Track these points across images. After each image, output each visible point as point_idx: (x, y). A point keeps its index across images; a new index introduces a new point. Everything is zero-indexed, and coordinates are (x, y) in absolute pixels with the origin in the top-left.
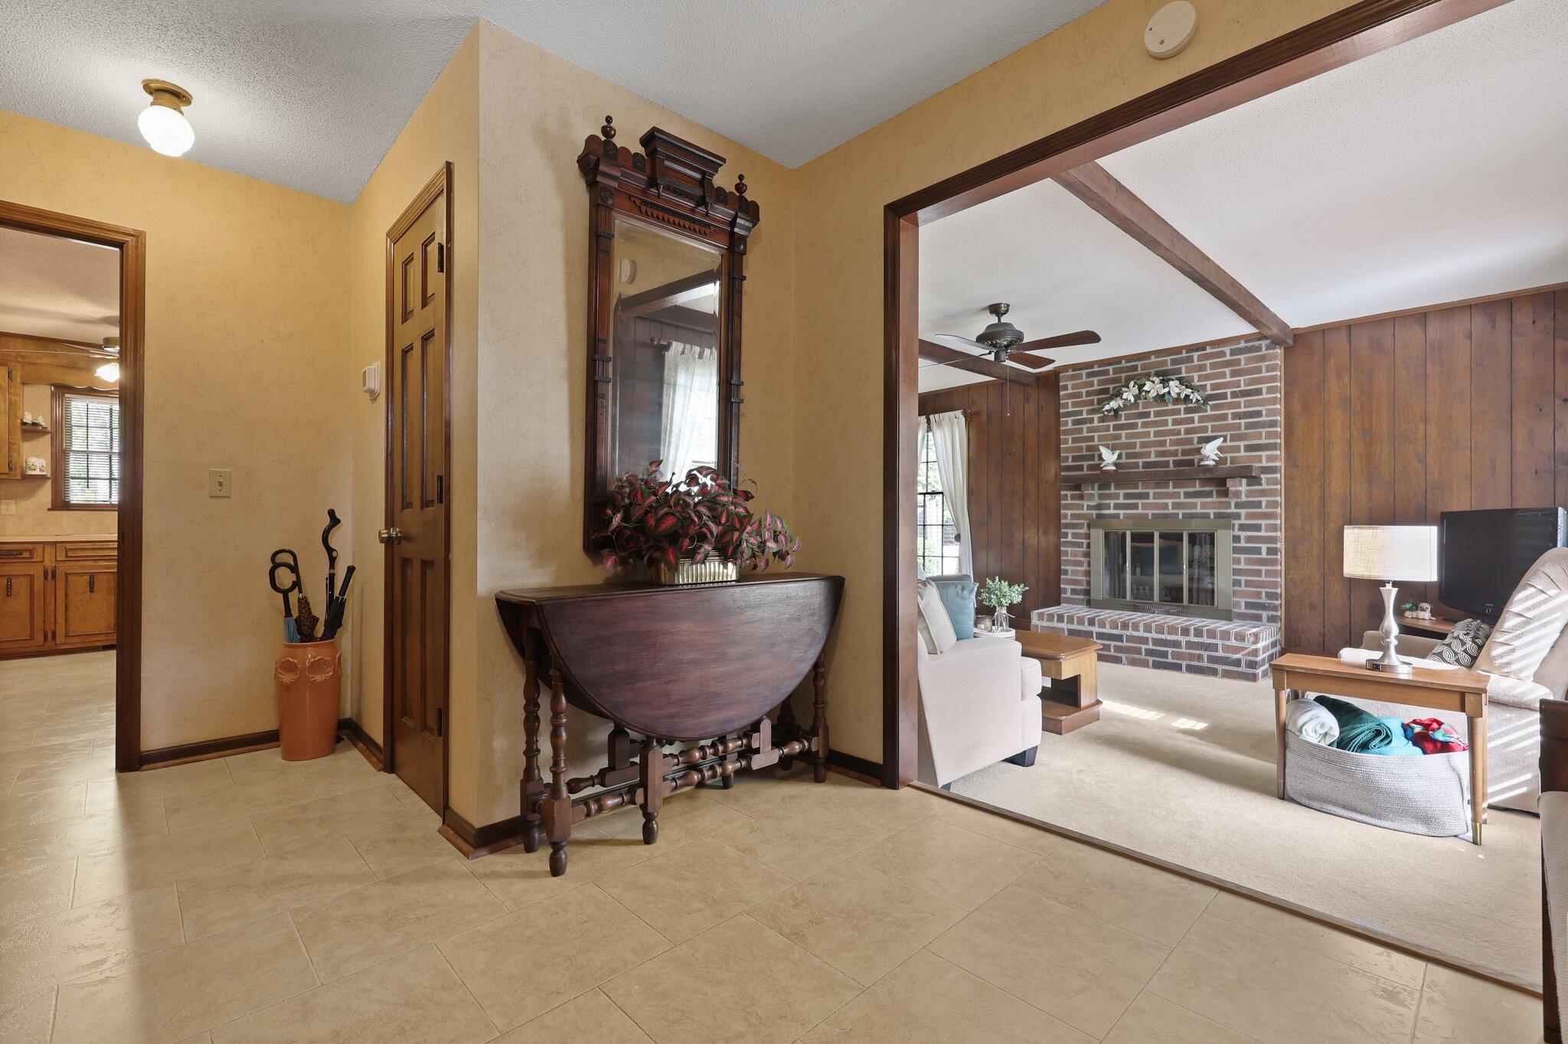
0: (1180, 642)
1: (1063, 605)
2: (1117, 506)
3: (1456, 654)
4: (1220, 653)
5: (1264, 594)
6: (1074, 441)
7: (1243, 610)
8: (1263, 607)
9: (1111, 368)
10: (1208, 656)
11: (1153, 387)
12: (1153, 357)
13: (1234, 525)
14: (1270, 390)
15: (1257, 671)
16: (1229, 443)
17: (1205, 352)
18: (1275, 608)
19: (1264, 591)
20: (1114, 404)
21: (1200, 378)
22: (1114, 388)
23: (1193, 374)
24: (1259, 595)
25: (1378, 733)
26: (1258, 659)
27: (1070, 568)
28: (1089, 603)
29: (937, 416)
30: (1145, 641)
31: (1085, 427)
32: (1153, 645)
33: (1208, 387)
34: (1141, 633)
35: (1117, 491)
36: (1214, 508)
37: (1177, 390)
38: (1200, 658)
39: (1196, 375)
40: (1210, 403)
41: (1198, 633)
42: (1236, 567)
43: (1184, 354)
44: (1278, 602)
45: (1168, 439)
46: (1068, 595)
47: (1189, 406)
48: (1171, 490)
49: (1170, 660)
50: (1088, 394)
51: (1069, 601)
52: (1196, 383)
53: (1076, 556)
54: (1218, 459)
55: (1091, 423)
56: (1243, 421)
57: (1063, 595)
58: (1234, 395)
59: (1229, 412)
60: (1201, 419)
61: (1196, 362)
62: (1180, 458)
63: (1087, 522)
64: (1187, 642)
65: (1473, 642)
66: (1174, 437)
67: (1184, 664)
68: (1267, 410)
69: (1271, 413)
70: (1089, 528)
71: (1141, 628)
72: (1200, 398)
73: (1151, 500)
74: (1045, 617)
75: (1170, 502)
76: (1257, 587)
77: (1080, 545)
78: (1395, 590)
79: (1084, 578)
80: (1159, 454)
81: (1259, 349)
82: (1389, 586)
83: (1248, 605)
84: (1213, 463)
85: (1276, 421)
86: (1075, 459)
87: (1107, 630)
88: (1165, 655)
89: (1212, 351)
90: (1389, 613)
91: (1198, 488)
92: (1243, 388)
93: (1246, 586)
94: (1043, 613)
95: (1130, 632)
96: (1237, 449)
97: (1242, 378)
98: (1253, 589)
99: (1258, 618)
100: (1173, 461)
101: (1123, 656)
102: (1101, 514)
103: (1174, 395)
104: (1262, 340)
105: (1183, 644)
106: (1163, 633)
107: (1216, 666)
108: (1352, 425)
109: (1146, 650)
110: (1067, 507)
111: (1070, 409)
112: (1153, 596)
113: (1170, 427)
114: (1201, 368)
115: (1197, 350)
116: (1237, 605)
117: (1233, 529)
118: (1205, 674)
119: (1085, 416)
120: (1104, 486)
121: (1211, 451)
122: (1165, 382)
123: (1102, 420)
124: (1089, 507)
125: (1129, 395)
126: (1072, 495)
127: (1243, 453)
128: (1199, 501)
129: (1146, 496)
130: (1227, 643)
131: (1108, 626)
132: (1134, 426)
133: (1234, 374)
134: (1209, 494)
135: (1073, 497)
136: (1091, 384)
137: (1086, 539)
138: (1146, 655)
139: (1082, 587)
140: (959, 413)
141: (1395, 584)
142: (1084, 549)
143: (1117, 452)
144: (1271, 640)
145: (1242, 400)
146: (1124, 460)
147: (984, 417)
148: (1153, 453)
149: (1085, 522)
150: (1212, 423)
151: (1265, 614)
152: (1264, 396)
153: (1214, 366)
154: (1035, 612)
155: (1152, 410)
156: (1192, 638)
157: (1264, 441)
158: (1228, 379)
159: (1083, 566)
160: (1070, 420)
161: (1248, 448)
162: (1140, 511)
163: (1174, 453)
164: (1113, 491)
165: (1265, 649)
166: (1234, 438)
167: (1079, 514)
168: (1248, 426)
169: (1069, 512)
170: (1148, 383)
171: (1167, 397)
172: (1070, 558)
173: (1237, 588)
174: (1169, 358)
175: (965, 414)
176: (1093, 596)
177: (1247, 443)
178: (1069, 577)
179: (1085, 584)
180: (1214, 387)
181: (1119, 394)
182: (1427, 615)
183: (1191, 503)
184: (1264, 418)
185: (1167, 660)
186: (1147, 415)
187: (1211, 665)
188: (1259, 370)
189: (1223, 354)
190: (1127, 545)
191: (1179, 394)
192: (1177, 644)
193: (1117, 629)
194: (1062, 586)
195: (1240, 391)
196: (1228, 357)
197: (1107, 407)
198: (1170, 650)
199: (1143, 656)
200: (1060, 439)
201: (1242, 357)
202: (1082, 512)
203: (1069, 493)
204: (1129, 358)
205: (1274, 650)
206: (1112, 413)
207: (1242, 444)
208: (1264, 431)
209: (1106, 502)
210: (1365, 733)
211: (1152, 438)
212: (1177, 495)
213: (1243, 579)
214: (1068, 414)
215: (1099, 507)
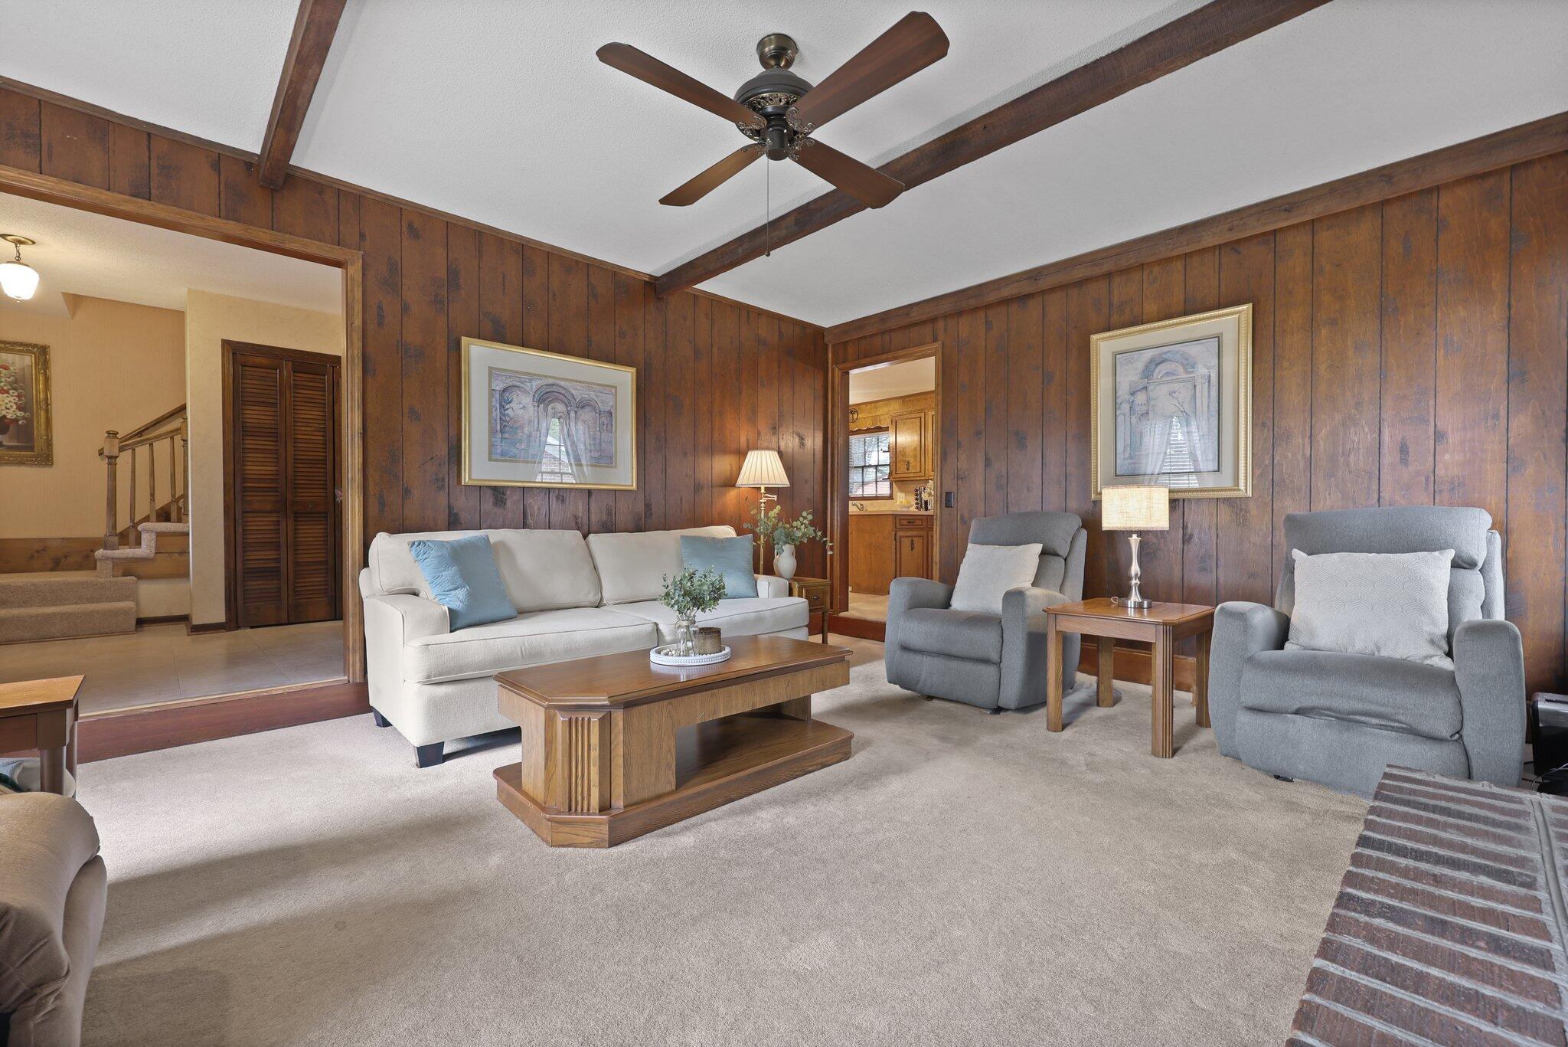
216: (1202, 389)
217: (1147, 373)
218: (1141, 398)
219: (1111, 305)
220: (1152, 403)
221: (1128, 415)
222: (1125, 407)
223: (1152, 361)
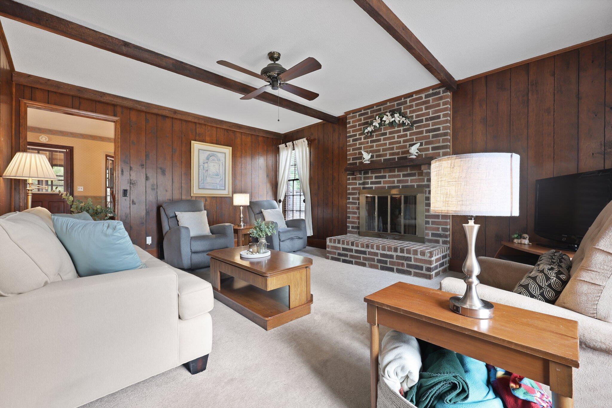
0: (393, 256)
1: (348, 234)
2: (372, 183)
3: (541, 288)
4: (413, 263)
5: (440, 229)
6: (353, 150)
7: (430, 237)
8: (440, 236)
9: (369, 111)
10: (407, 264)
11: (387, 119)
12: (388, 103)
13: (426, 191)
14: (445, 116)
15: (432, 273)
16: (424, 147)
17: (413, 98)
18: (446, 236)
19: (440, 227)
20: (370, 129)
21: (411, 112)
22: (370, 121)
23: (406, 110)
24: (438, 229)
25: (454, 387)
26: (432, 266)
27: (351, 215)
28: (360, 234)
29: (296, 141)
30: (376, 254)
31: (358, 142)
32: (381, 257)
33: (414, 117)
34: (375, 250)
35: (372, 175)
36: (416, 182)
37: (398, 119)
38: (403, 265)
39: (408, 111)
40: (415, 125)
41: (402, 251)
42: (427, 214)
43: (403, 100)
44: (448, 233)
45: (395, 146)
46: (350, 229)
47: (405, 127)
48: (396, 173)
49: (388, 265)
50: (359, 125)
51: (351, 232)
52: (409, 115)
53: (353, 209)
54: (417, 155)
55: (360, 140)
56: (431, 134)
57: (348, 229)
58: (427, 120)
59: (424, 129)
60: (411, 134)
61: (408, 104)
62: (401, 156)
63: (358, 191)
64: (397, 256)
65: (557, 277)
66: (398, 145)
67: (395, 268)
68: (443, 127)
69: (445, 128)
70: (359, 194)
71: (375, 247)
72: (409, 122)
73: (387, 179)
74: (332, 241)
75: (396, 179)
76: (437, 225)
77: (355, 203)
78: (477, 227)
79: (357, 220)
80: (391, 154)
81: (439, 93)
82: (471, 222)
83: (433, 235)
84: (415, 157)
85: (447, 133)
86: (354, 159)
87: (359, 248)
88: (386, 262)
89: (416, 97)
90: (471, 252)
91: (409, 172)
92: (431, 116)
93: (432, 224)
94: (331, 239)
95: (370, 250)
96: (427, 149)
97: (430, 110)
98: (435, 226)
99: (437, 242)
100: (397, 157)
101: (367, 263)
102: (365, 187)
103: (397, 122)
104: (440, 88)
105: (395, 257)
106: (385, 251)
107: (411, 270)
108: (487, 133)
109: (377, 259)
110: (350, 184)
111: (351, 134)
112: (387, 229)
113: (396, 140)
114: (411, 106)
115: (409, 97)
116: (427, 234)
117: (426, 194)
118: (405, 274)
119: (358, 137)
120: (366, 173)
121: (414, 150)
122: (392, 116)
123: (365, 138)
124: (360, 184)
125: (376, 124)
126: (352, 178)
127: (431, 151)
128: (409, 178)
129: (384, 177)
130: (416, 257)
131: (360, 246)
132: (379, 140)
133: (426, 108)
134: (414, 175)
135: (353, 179)
136: (360, 120)
137: (358, 200)
138: (377, 262)
139: (356, 225)
140: (305, 139)
141: (478, 219)
142: (357, 205)
143: (371, 154)
144: (442, 255)
145: (430, 122)
146: (375, 159)
147: (317, 141)
148: (388, 154)
149: (357, 191)
150: (416, 136)
151: (441, 240)
152: (442, 119)
153: (417, 105)
154: (328, 238)
155: (388, 131)
156: (399, 254)
157: (441, 144)
158: (424, 111)
159: (356, 214)
160: (351, 139)
161: (434, 148)
162: (382, 185)
163: (398, 154)
164: (370, 175)
165: (437, 260)
166: (426, 144)
167: (355, 188)
168: (434, 136)
169: (351, 187)
170: (385, 116)
171: (394, 123)
172: (351, 210)
173: (427, 225)
174: (396, 103)
175: (307, 139)
176: (361, 230)
177: (433, 146)
178: (351, 220)
179: (357, 223)
180: (417, 116)
181: (371, 124)
182: (526, 241)
183: (406, 180)
184: (441, 132)
185: (387, 266)
186: (385, 134)
187: (408, 269)
188: (439, 105)
189: (421, 98)
190: (376, 203)
191: (399, 121)
192: (391, 257)
193: (364, 248)
194: (348, 225)
195: (430, 118)
196: (424, 100)
197: (366, 131)
198: (388, 260)
199: (376, 263)
200: (347, 149)
201: (430, 99)
202: (356, 186)
203: (351, 177)
204: (378, 104)
205: (444, 260)
206: (369, 134)
207: (430, 146)
208: (441, 138)
209: (367, 181)
210: (441, 384)
211: (388, 146)
212: (399, 176)
213: (430, 220)
214: (351, 136)
215: (364, 183)
216: (221, 166)
217: (208, 159)
218: (206, 165)
219: (196, 133)
220: (209, 167)
221: (202, 170)
222: (202, 167)
223: (209, 155)
